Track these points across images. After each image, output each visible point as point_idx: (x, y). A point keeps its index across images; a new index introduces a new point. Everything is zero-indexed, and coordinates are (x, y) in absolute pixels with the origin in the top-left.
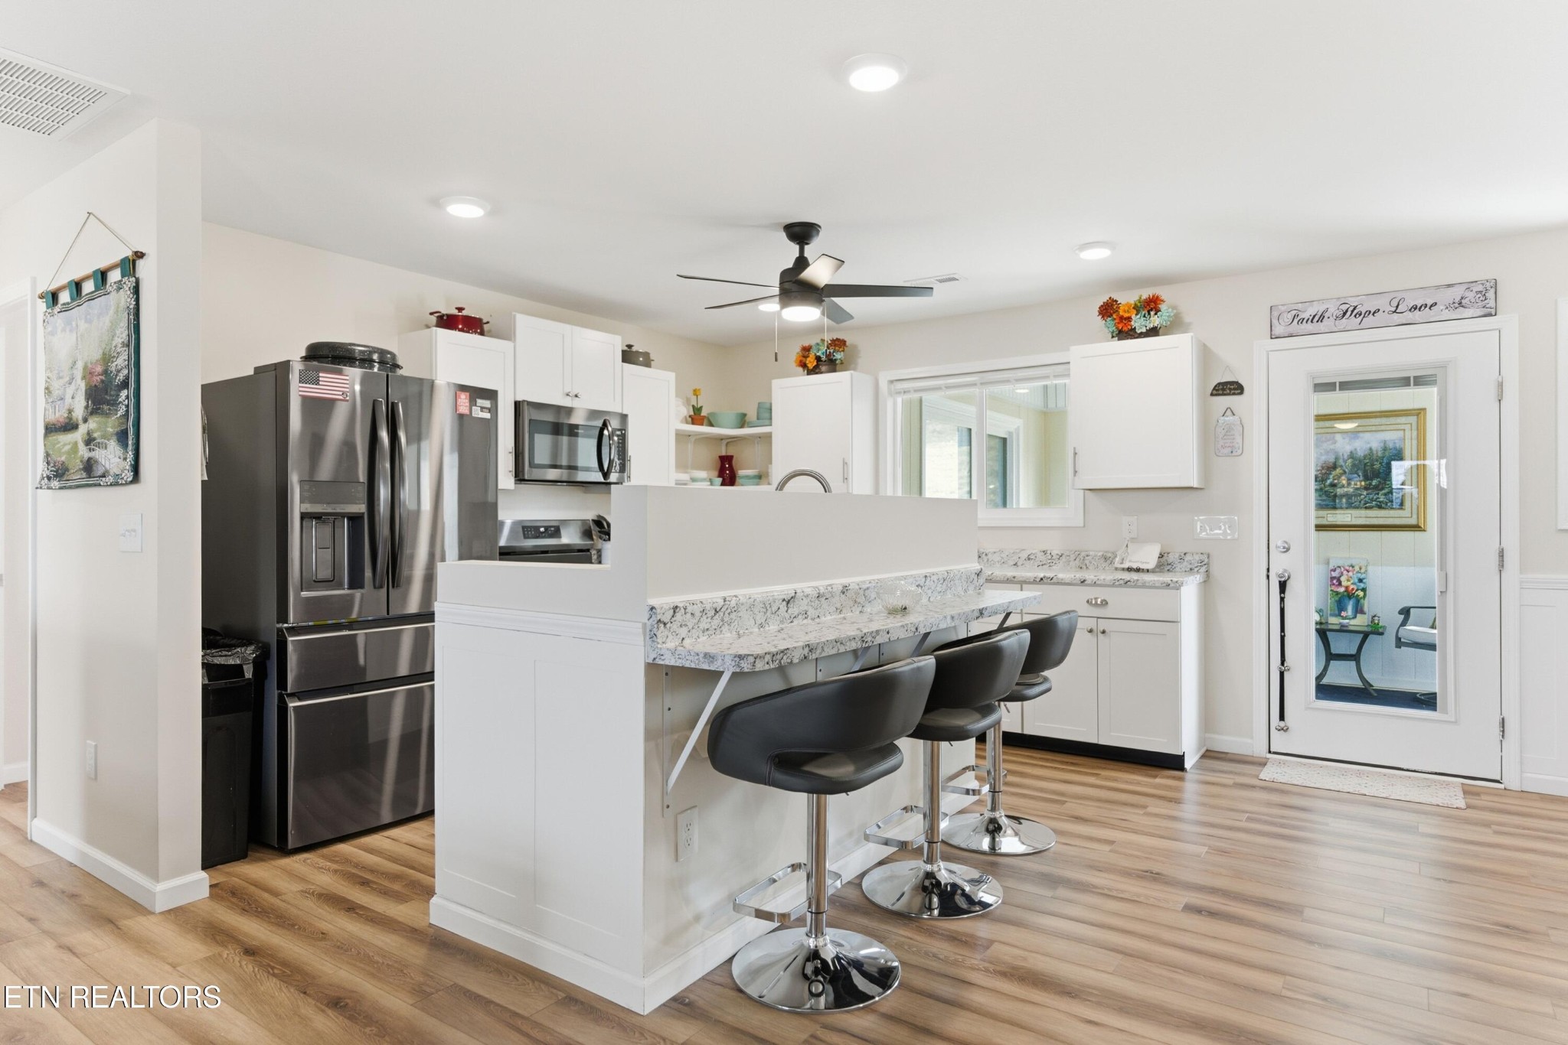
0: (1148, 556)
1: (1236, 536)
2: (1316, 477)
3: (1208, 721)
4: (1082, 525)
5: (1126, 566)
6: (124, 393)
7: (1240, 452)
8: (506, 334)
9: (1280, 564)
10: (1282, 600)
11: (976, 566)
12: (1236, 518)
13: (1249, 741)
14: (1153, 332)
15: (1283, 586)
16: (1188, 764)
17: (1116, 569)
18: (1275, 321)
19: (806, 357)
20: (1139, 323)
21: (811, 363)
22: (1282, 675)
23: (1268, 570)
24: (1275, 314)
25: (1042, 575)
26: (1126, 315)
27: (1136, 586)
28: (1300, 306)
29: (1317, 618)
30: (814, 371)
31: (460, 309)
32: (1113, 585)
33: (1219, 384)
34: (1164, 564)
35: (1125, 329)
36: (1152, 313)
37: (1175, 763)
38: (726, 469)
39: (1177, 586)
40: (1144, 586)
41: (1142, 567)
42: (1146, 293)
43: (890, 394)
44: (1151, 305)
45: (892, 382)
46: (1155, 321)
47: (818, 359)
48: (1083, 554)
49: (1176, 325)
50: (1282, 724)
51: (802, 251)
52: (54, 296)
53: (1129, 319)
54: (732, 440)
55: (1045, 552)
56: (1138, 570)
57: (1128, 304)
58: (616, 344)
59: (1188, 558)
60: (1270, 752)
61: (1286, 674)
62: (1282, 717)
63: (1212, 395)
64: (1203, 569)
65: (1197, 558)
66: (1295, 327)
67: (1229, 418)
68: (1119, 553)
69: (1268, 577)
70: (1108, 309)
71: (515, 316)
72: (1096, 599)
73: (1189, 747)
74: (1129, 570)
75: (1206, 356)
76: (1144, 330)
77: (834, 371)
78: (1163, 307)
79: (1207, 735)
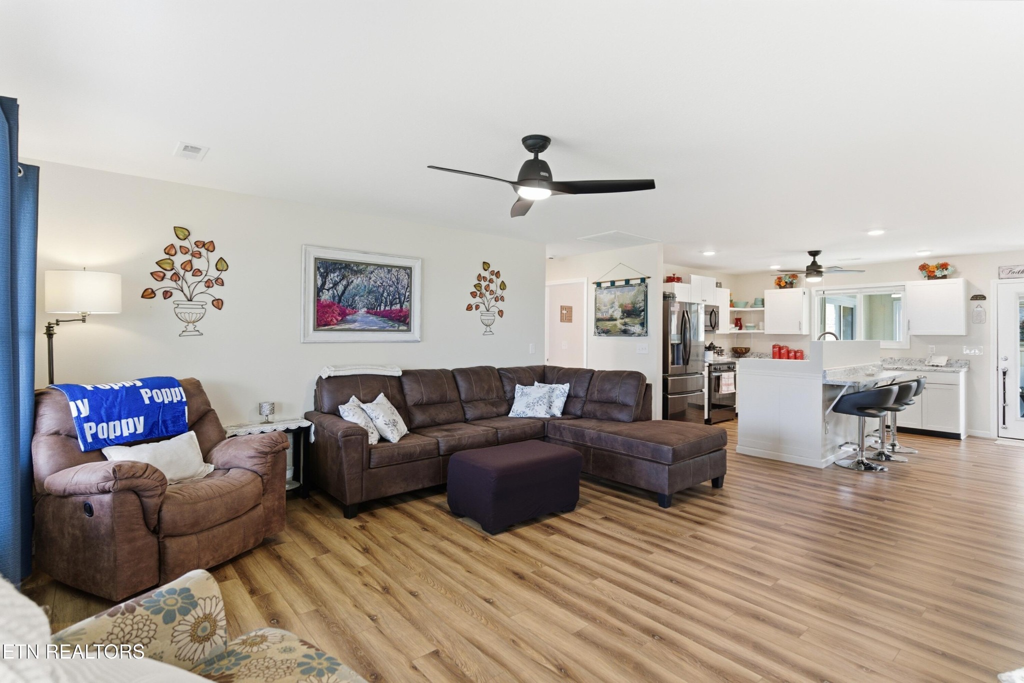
0: (942, 361)
1: (982, 354)
2: (1020, 326)
3: (969, 424)
4: (909, 348)
5: (931, 364)
6: (643, 313)
7: (984, 322)
8: (689, 282)
9: (1003, 365)
10: (1004, 379)
11: (880, 363)
12: (982, 347)
13: (989, 432)
14: (944, 277)
15: (1004, 374)
16: (963, 437)
17: (926, 365)
18: (1001, 273)
19: (780, 282)
20: (938, 273)
21: (783, 284)
22: (1004, 407)
23: (998, 367)
24: (1001, 270)
25: (896, 367)
26: (932, 270)
27: (939, 372)
28: (1012, 267)
29: (1021, 390)
30: (784, 287)
31: (674, 275)
32: (929, 371)
33: (975, 296)
34: (949, 364)
35: (932, 275)
36: (944, 270)
37: (957, 437)
38: (738, 323)
39: (958, 372)
40: (943, 372)
41: (938, 364)
42: (941, 261)
43: (817, 296)
44: (944, 266)
45: (817, 291)
46: (945, 272)
47: (786, 282)
48: (910, 359)
49: (955, 274)
50: (1004, 426)
51: (814, 259)
52: (599, 285)
53: (934, 272)
54: (739, 312)
55: (891, 358)
56: (937, 366)
57: (933, 266)
58: (714, 281)
59: (960, 362)
60: (998, 437)
61: (1006, 408)
62: (1004, 423)
63: (971, 300)
64: (967, 366)
65: (964, 362)
66: (1010, 275)
67: (979, 309)
68: (927, 360)
69: (998, 370)
70: (923, 268)
71: (691, 276)
72: (921, 376)
73: (962, 431)
74: (933, 366)
75: (968, 285)
76: (941, 276)
77: (792, 287)
78: (949, 267)
79: (969, 430)
